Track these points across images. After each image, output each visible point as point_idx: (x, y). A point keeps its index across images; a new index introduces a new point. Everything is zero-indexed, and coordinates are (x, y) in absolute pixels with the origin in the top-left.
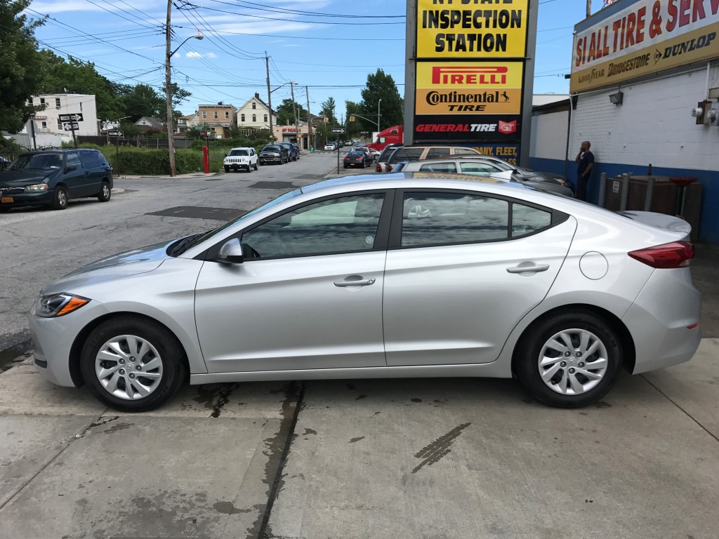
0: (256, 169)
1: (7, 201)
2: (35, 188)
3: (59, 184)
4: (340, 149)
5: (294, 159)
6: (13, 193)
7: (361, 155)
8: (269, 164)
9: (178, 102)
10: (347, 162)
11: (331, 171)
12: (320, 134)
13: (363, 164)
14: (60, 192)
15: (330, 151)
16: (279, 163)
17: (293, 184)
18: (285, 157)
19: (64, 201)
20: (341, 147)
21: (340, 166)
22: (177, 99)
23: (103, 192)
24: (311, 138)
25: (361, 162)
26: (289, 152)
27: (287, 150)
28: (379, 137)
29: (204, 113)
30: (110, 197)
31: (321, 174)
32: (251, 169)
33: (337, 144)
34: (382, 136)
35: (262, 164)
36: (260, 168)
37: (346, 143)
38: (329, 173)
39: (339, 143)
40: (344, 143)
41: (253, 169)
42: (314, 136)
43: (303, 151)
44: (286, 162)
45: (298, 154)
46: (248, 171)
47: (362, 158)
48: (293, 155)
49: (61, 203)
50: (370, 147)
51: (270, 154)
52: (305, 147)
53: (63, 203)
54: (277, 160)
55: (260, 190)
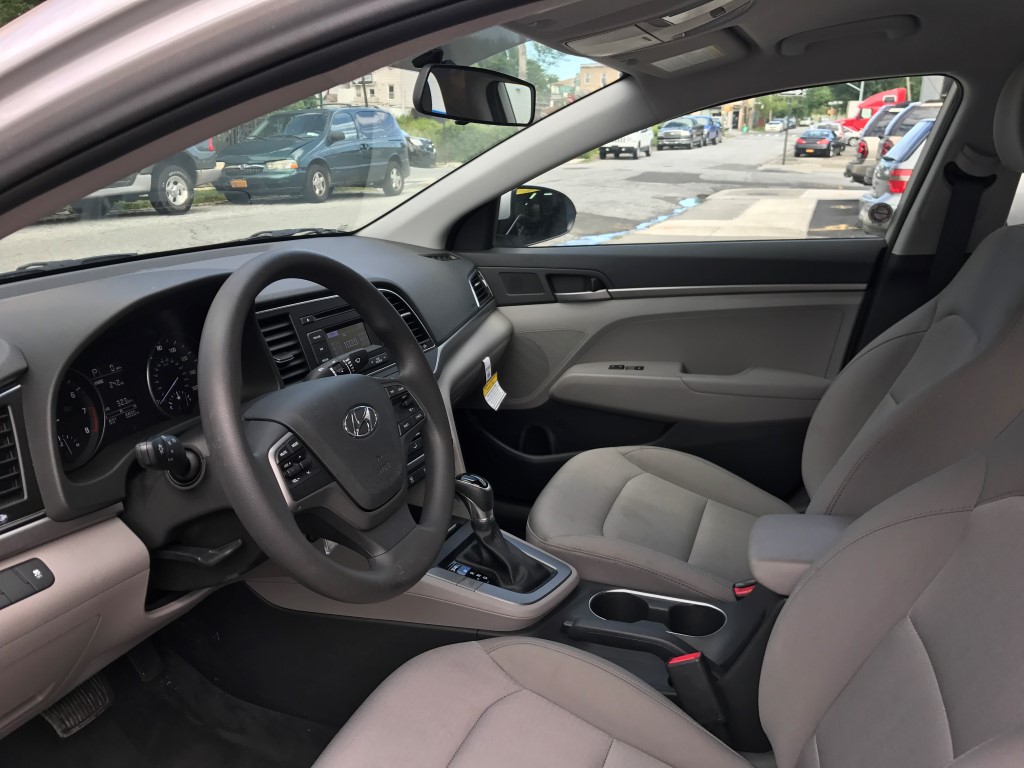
0: (648, 154)
1: (238, 186)
2: (279, 165)
3: (317, 161)
4: (790, 131)
5: (714, 142)
6: (248, 174)
7: (827, 136)
8: (672, 147)
9: (553, 63)
10: (800, 146)
11: (771, 160)
12: (760, 106)
13: (828, 150)
14: (317, 175)
15: (772, 132)
16: (687, 147)
17: (701, 177)
18: (699, 138)
19: (323, 190)
20: (793, 127)
21: (788, 153)
22: (552, 60)
23: (391, 181)
24: (745, 111)
25: (825, 146)
26: (706, 131)
27: (702, 127)
28: (861, 108)
29: (588, 75)
30: (402, 187)
31: (753, 163)
32: (640, 154)
33: (786, 122)
34: (868, 106)
35: (660, 148)
36: (654, 152)
37: (802, 123)
38: (767, 162)
39: (789, 122)
40: (798, 122)
41: (644, 154)
42: (750, 109)
43: (731, 131)
44: (699, 146)
45: (720, 134)
46: (635, 157)
47: (828, 139)
48: (713, 135)
49: (317, 192)
50: (845, 125)
51: (673, 131)
52: (735, 126)
53: (320, 192)
54: (684, 141)
55: (643, 185)
